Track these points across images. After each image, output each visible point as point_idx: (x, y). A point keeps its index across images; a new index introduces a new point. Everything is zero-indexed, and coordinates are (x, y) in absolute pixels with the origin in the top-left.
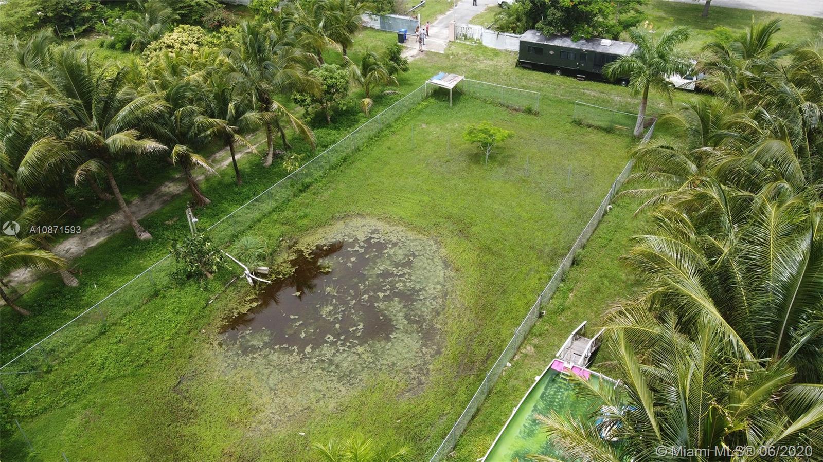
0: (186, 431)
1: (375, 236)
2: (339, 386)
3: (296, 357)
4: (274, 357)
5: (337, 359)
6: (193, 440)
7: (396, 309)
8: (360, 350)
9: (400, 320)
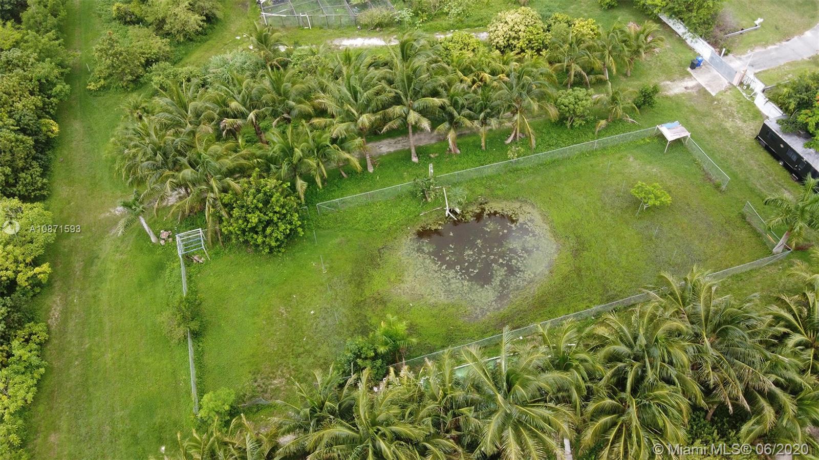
0: (371, 272)
1: (529, 224)
2: (443, 294)
4: (428, 261)
5: (452, 281)
6: (371, 278)
7: (500, 273)
8: (466, 283)
9: (496, 281)
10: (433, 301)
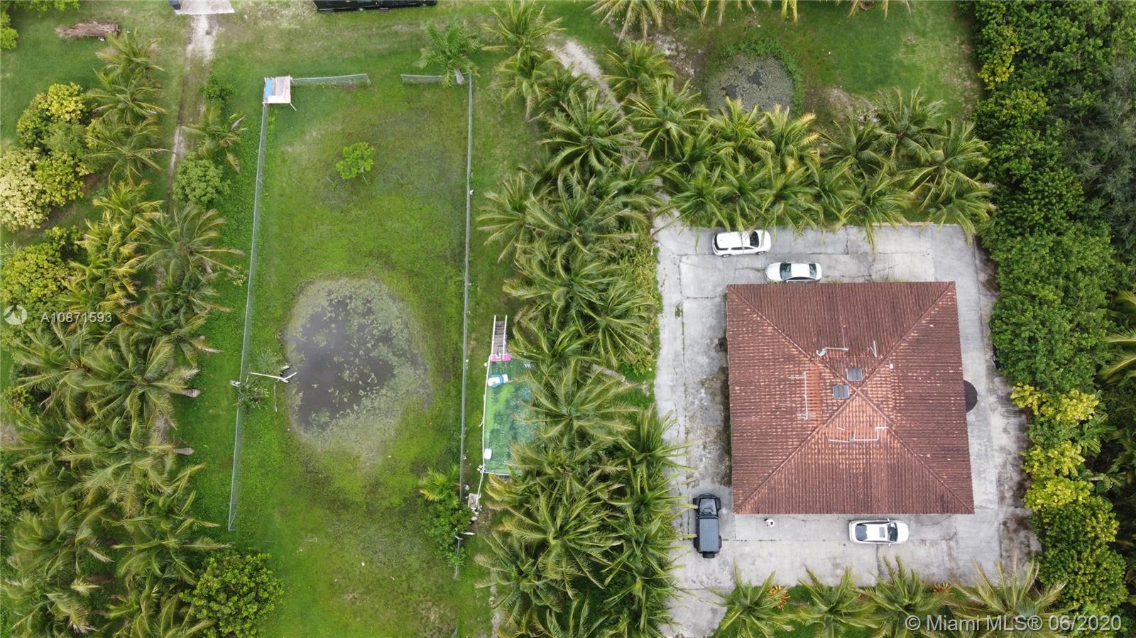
1: (332, 297)
2: (388, 420)
3: (353, 416)
4: (341, 422)
5: (376, 404)
6: (340, 490)
7: (383, 351)
8: (384, 391)
9: (393, 360)
10: (393, 433)
